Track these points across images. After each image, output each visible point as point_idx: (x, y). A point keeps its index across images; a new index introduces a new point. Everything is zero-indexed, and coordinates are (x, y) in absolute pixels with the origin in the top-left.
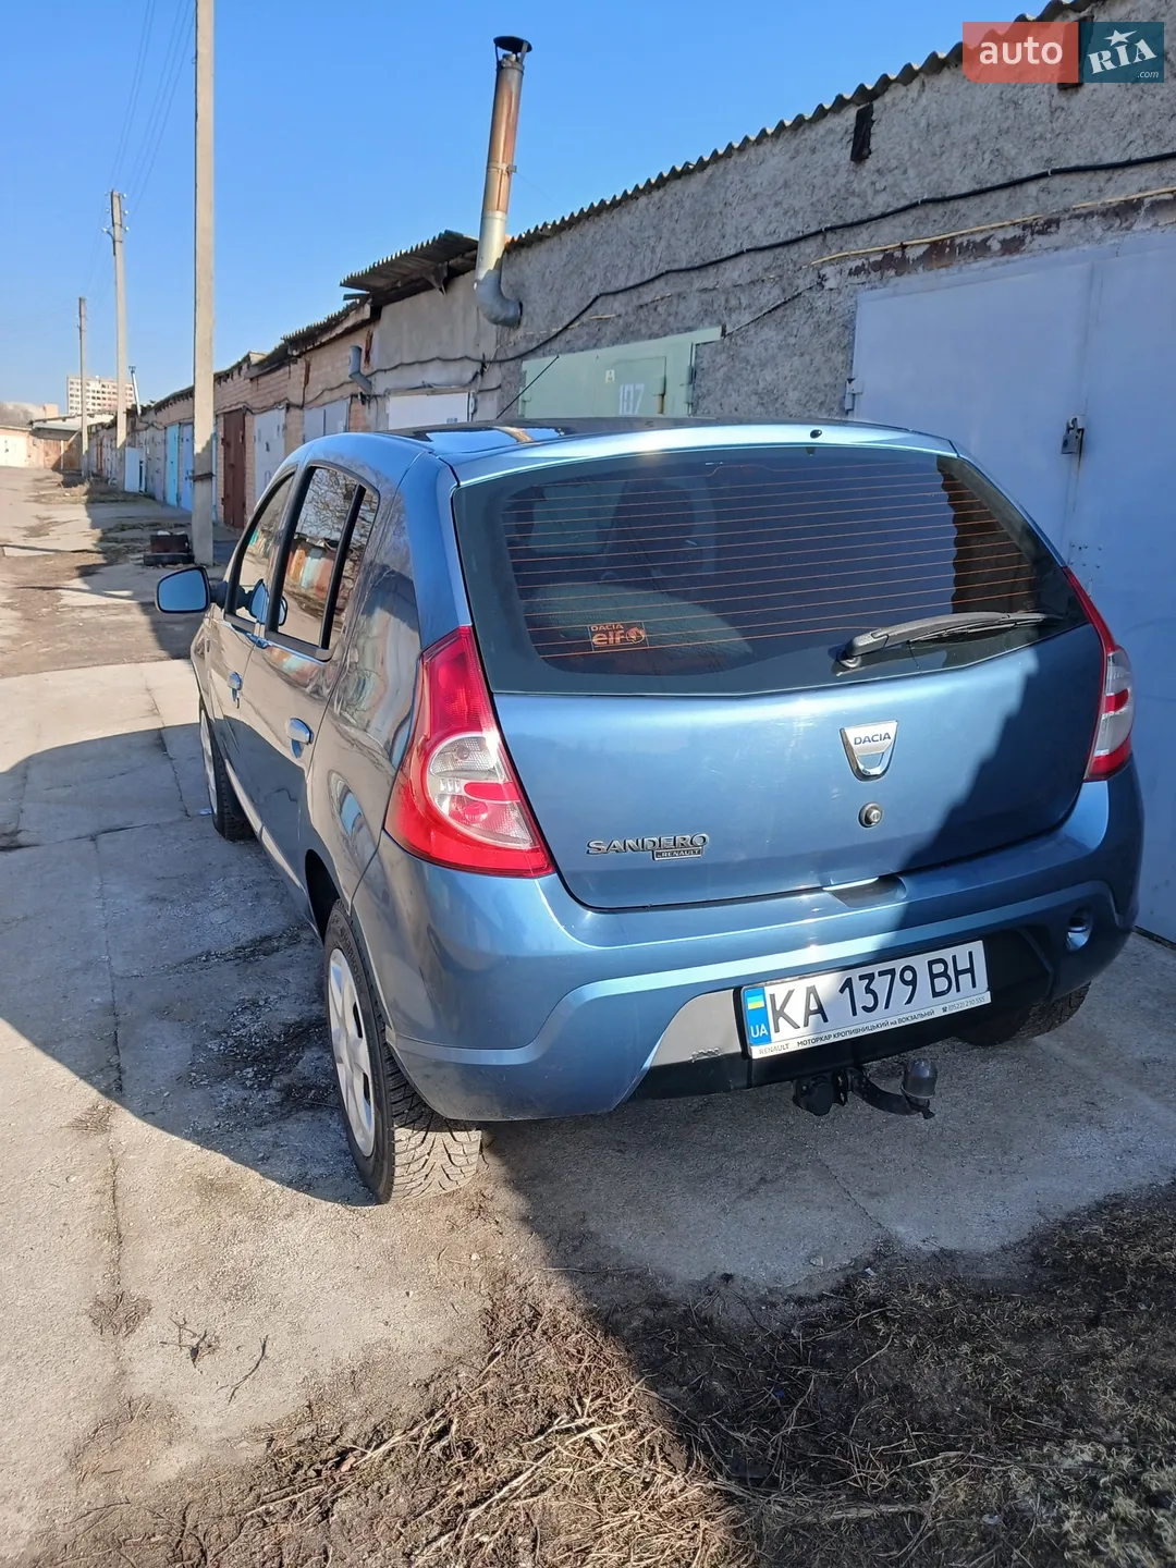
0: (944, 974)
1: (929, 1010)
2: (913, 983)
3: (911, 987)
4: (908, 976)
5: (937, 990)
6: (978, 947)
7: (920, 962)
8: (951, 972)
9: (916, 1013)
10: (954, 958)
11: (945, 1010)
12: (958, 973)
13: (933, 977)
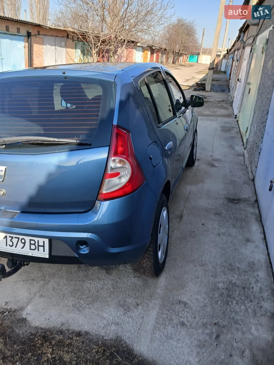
0: (34, 244)
1: (27, 253)
2: (24, 243)
3: (23, 244)
4: (23, 241)
5: (31, 248)
6: (47, 241)
7: (27, 239)
8: (37, 245)
9: (23, 252)
10: (38, 241)
11: (32, 254)
12: (39, 246)
13: (31, 244)
